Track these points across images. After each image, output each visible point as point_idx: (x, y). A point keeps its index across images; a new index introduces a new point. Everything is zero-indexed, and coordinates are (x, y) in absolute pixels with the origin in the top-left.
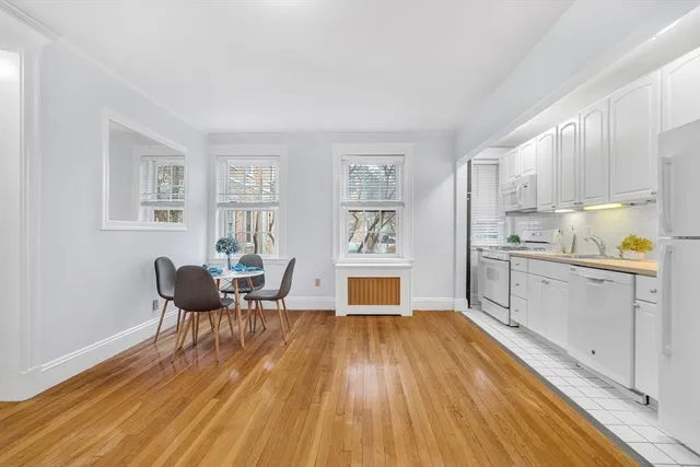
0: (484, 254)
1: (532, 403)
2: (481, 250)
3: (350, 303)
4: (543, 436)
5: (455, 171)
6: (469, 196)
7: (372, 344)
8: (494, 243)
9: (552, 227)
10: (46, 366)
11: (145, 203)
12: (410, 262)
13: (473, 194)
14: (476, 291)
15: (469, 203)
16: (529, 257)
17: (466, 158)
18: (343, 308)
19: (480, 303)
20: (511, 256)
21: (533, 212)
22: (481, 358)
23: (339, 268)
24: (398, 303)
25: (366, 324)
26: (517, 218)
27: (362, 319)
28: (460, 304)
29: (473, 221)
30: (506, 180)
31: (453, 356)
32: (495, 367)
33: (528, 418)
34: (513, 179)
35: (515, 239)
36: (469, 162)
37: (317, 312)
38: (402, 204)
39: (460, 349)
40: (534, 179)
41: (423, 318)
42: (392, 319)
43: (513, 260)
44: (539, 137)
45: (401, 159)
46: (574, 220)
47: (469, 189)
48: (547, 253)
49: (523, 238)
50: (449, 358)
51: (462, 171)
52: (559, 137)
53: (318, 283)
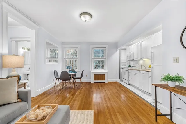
0: (123, 69)
1: (131, 96)
2: (123, 68)
3: (94, 80)
4: (132, 100)
5: (117, 51)
6: (120, 56)
7: (100, 88)
8: (125, 67)
9: (137, 63)
10: (38, 91)
11: (47, 58)
12: (107, 71)
13: (121, 56)
14: (121, 78)
15: (120, 58)
16: (132, 70)
17: (119, 48)
18: (93, 81)
19: (123, 80)
20: (129, 69)
21: (133, 60)
22: (122, 89)
23: (92, 72)
24: (105, 80)
25: (98, 84)
26: (130, 61)
27: (97, 84)
28: (118, 80)
29: (121, 62)
30: (128, 53)
31: (117, 89)
32: (125, 91)
33: (130, 98)
34: (129, 53)
35: (130, 66)
36: (120, 49)
37: (87, 82)
38: (106, 58)
39: (118, 88)
40: (133, 53)
41: (111, 83)
42: (103, 83)
43: (129, 70)
44: (134, 45)
45: (105, 48)
46: (141, 62)
47: (120, 55)
48: (136, 69)
49: (132, 66)
50: (116, 90)
51: (118, 51)
52: (138, 45)
53: (87, 76)
